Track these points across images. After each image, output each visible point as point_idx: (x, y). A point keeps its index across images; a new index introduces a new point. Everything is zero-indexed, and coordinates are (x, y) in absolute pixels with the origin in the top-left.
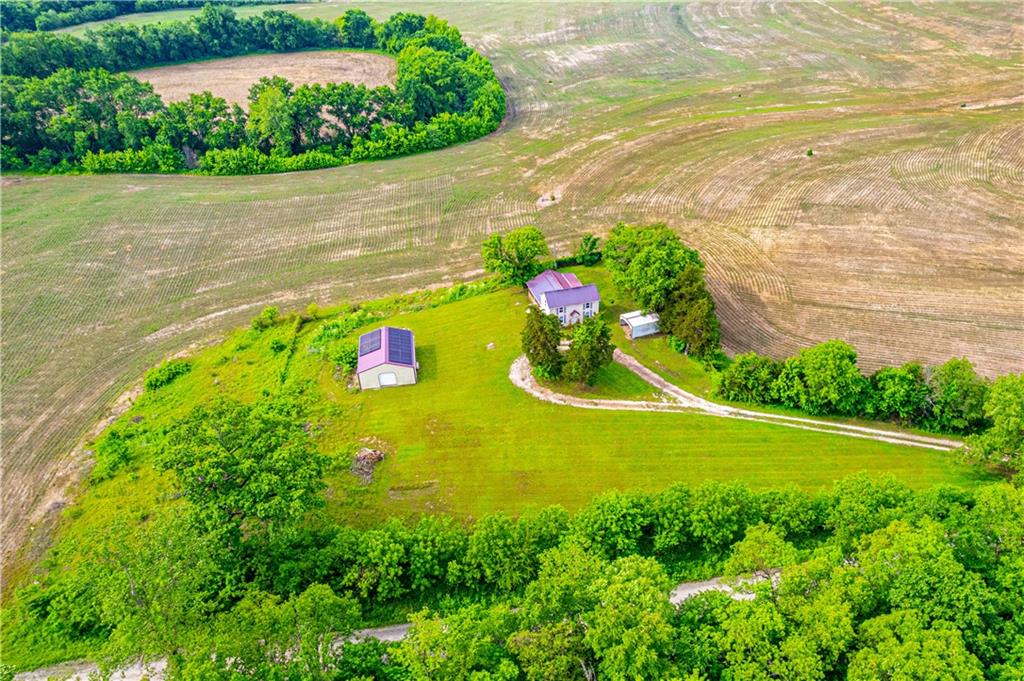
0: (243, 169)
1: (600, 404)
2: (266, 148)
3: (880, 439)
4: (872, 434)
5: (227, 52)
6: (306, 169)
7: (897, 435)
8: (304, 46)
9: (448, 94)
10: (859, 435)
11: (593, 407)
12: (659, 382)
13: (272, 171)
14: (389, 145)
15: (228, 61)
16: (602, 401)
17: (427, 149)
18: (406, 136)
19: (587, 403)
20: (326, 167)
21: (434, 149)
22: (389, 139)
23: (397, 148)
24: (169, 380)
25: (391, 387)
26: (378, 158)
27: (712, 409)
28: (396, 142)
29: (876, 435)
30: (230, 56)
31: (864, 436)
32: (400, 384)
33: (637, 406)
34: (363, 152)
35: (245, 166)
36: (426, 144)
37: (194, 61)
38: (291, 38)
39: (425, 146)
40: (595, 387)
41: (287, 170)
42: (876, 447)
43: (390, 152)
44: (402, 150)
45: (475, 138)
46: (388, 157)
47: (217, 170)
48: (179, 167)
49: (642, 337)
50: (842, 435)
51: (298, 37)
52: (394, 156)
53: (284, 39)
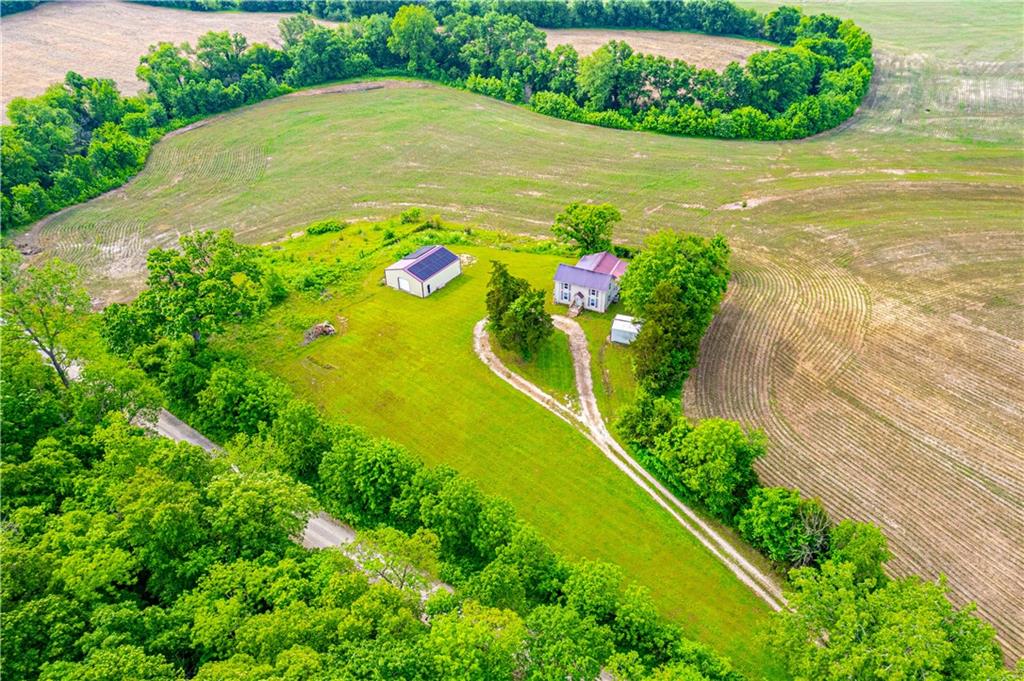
0: (555, 112)
1: (513, 378)
2: (581, 103)
3: (732, 567)
4: (727, 556)
5: (662, 26)
6: (601, 125)
7: (759, 576)
8: (730, 33)
9: (771, 91)
10: (711, 547)
11: (504, 378)
12: (585, 388)
13: (574, 120)
14: (678, 123)
15: (660, 33)
16: (518, 378)
17: (713, 136)
18: (696, 119)
19: (503, 372)
20: (617, 128)
21: (720, 138)
22: (679, 117)
23: (685, 128)
24: (321, 232)
25: (405, 292)
26: (663, 132)
27: (599, 437)
28: (685, 121)
29: (732, 560)
30: (664, 30)
31: (716, 552)
32: (413, 293)
33: (538, 396)
34: (653, 123)
35: (557, 110)
36: (714, 132)
37: (634, 29)
38: (720, 23)
39: (711, 133)
40: (526, 363)
41: (586, 122)
42: (717, 572)
43: (676, 129)
44: (688, 130)
45: (771, 139)
46: (673, 133)
47: (538, 108)
48: (518, 99)
49: (621, 344)
50: (694, 537)
51: (726, 23)
52: (678, 134)
53: (713, 23)
